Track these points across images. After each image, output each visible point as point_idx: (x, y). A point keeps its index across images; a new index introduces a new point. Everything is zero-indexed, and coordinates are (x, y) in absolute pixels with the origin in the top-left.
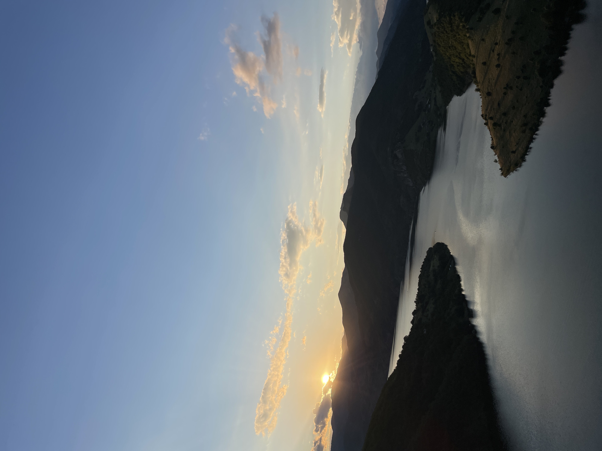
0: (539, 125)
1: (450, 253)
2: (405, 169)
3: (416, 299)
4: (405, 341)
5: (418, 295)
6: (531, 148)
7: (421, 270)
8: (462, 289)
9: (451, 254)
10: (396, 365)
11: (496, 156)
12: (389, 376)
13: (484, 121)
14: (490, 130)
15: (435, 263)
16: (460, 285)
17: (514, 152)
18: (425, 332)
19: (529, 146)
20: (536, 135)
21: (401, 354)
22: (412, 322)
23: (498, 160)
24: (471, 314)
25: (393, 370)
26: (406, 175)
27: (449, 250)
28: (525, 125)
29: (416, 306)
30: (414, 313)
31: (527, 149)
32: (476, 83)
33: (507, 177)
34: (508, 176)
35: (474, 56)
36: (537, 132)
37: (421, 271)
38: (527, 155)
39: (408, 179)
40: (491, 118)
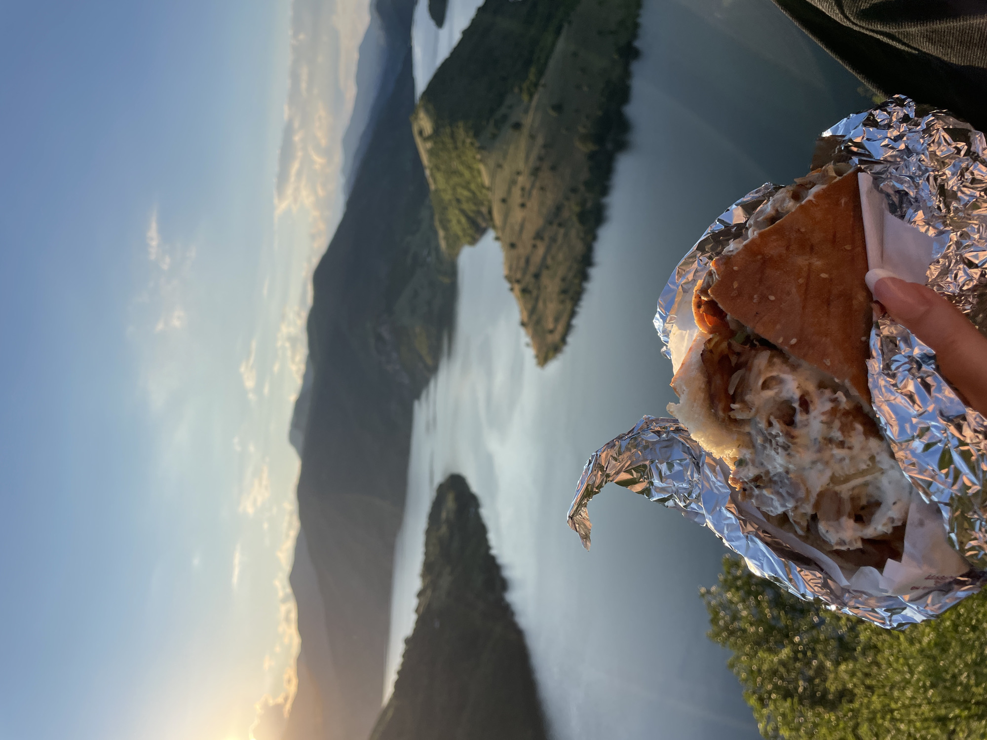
2: (397, 358)
3: (422, 570)
5: (425, 564)
6: (573, 325)
7: (428, 521)
8: (490, 546)
9: (472, 491)
11: (529, 336)
13: (509, 285)
14: (517, 299)
15: (450, 506)
16: (487, 539)
19: (570, 324)
20: (579, 307)
22: (417, 611)
23: (531, 343)
24: (505, 585)
26: (398, 367)
27: (468, 486)
28: (564, 292)
29: (422, 581)
32: (494, 227)
33: (545, 367)
35: (488, 189)
36: (580, 304)
37: (428, 524)
39: (401, 373)
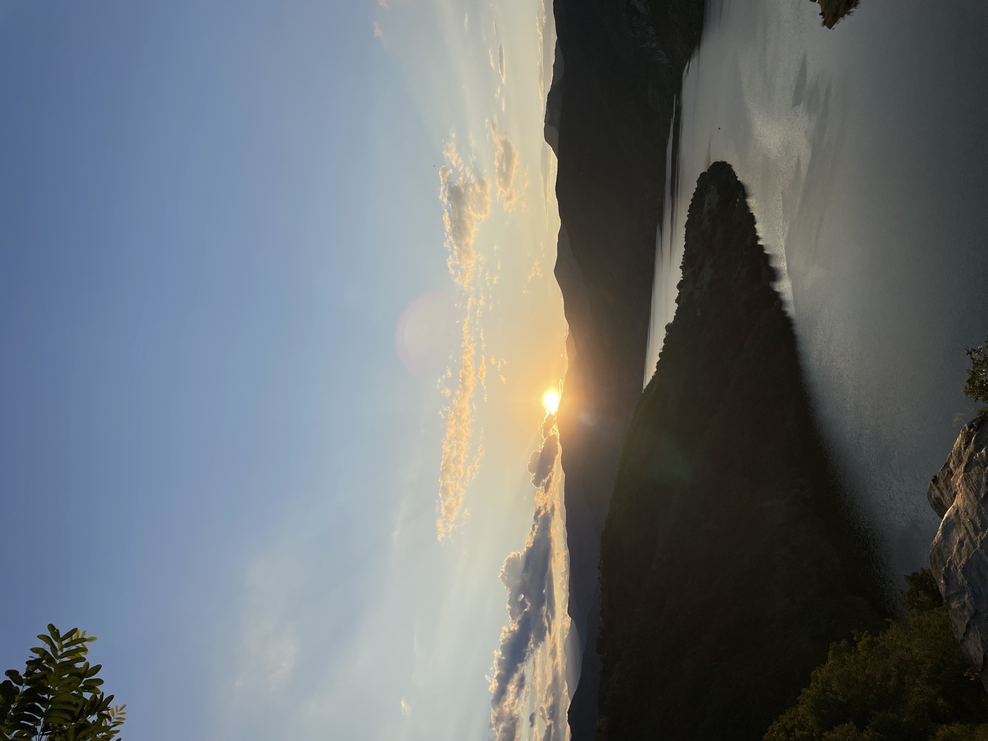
1: (737, 177)
2: (653, 33)
3: (682, 263)
4: (667, 332)
5: (686, 256)
7: (689, 213)
8: (758, 236)
9: (738, 179)
10: (655, 370)
12: (644, 387)
16: (755, 230)
18: (699, 314)
21: (662, 351)
22: (677, 301)
24: (773, 275)
25: (651, 378)
26: (654, 45)
27: (734, 174)
29: (682, 273)
30: (679, 286)
33: (834, 27)
34: (835, 26)
37: (688, 216)
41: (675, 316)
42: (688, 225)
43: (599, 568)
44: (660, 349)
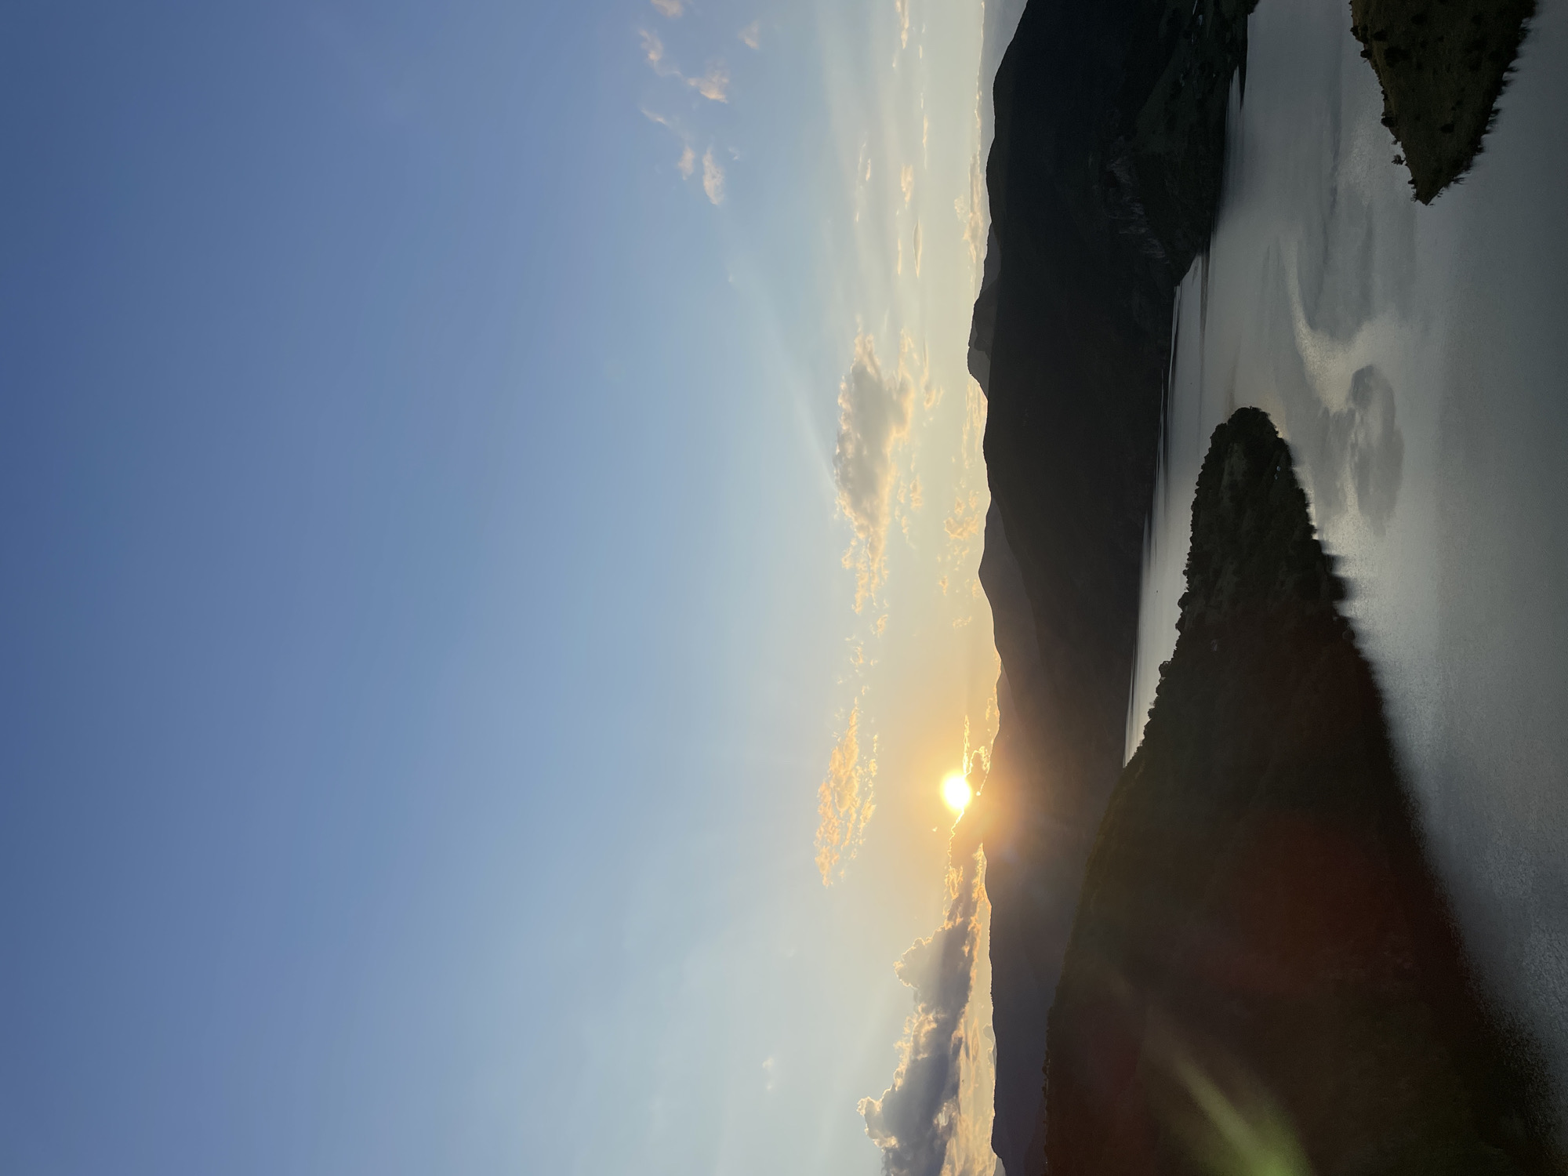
0: (1518, 43)
1: (1277, 432)
2: (1142, 213)
3: (1187, 565)
4: (1162, 676)
5: (1192, 555)
6: (1497, 111)
7: (1197, 488)
8: (1312, 527)
9: (1280, 436)
10: (1143, 737)
11: (1399, 143)
13: (1361, 46)
14: (1377, 72)
15: (1236, 463)
16: (1307, 517)
17: (1448, 129)
18: (1215, 648)
19: (1492, 107)
20: (1511, 70)
21: (1153, 707)
22: (1180, 626)
23: (1403, 156)
24: (1340, 590)
25: (1135, 750)
26: (1143, 231)
27: (1272, 427)
28: (1478, 45)
29: (1187, 582)
30: (1183, 603)
31: (1485, 116)
33: (1431, 202)
34: (1435, 200)
36: (1513, 64)
37: (1197, 491)
38: (1487, 132)
39: (1149, 239)
40: (1380, 36)
41: (1175, 651)
42: (1196, 506)
43: (1044, 1070)
44: (1150, 703)
